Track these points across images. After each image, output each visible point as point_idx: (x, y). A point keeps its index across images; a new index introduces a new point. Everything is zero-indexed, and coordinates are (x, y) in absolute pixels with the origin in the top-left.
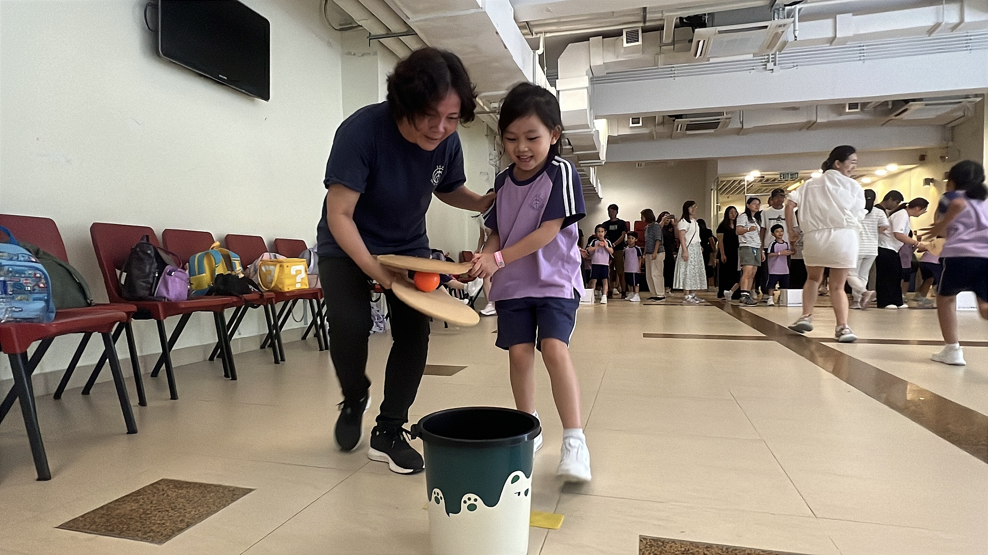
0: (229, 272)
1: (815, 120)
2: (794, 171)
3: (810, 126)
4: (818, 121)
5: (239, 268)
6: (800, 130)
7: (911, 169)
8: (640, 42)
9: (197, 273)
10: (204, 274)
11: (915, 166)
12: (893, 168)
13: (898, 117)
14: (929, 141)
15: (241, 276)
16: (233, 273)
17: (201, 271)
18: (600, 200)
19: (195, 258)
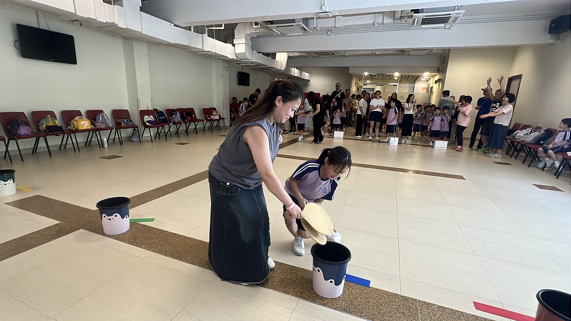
0: (54, 125)
2: (383, 73)
5: (58, 123)
8: (259, 26)
9: (42, 125)
10: (44, 126)
11: (437, 74)
15: (59, 125)
16: (56, 125)
18: (309, 81)
19: (42, 120)
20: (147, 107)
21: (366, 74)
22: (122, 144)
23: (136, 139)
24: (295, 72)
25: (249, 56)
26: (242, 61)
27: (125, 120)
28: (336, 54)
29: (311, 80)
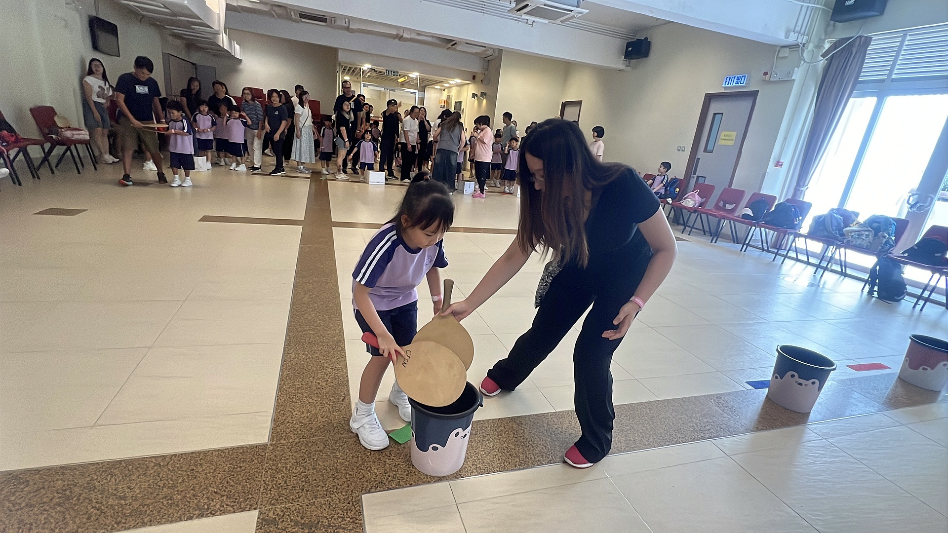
1: (402, 34)
2: (395, 70)
3: (400, 38)
4: (404, 36)
6: (394, 39)
7: (469, 84)
11: (470, 82)
12: (459, 81)
13: (453, 46)
14: (476, 68)
18: (240, 61)
21: (366, 67)
24: (224, 41)
28: (338, 23)
29: (243, 62)
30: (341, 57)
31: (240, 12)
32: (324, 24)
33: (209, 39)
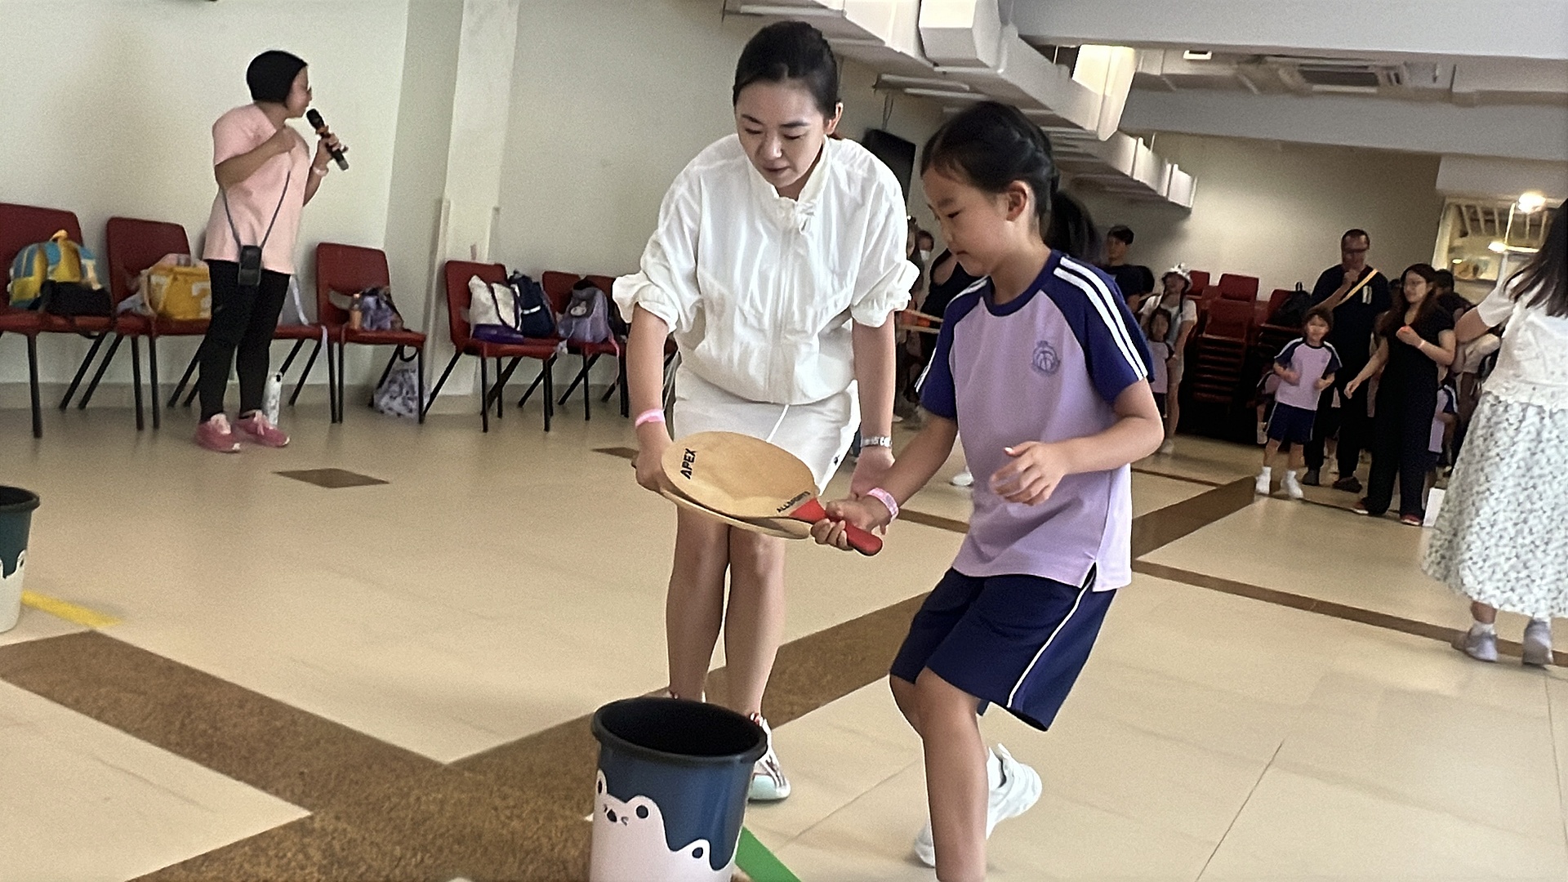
0: (76, 280)
5: (91, 274)
9: (22, 274)
10: (31, 279)
15: (96, 287)
16: (84, 281)
17: (29, 273)
18: (1185, 212)
19: (25, 254)
20: (473, 248)
22: (341, 420)
23: (397, 404)
24: (1137, 160)
25: (983, 52)
26: (937, 69)
27: (370, 300)
28: (1410, 81)
29: (1193, 211)
30: (1447, 180)
31: (1169, 90)
32: (1372, 90)
33: (1089, 155)
